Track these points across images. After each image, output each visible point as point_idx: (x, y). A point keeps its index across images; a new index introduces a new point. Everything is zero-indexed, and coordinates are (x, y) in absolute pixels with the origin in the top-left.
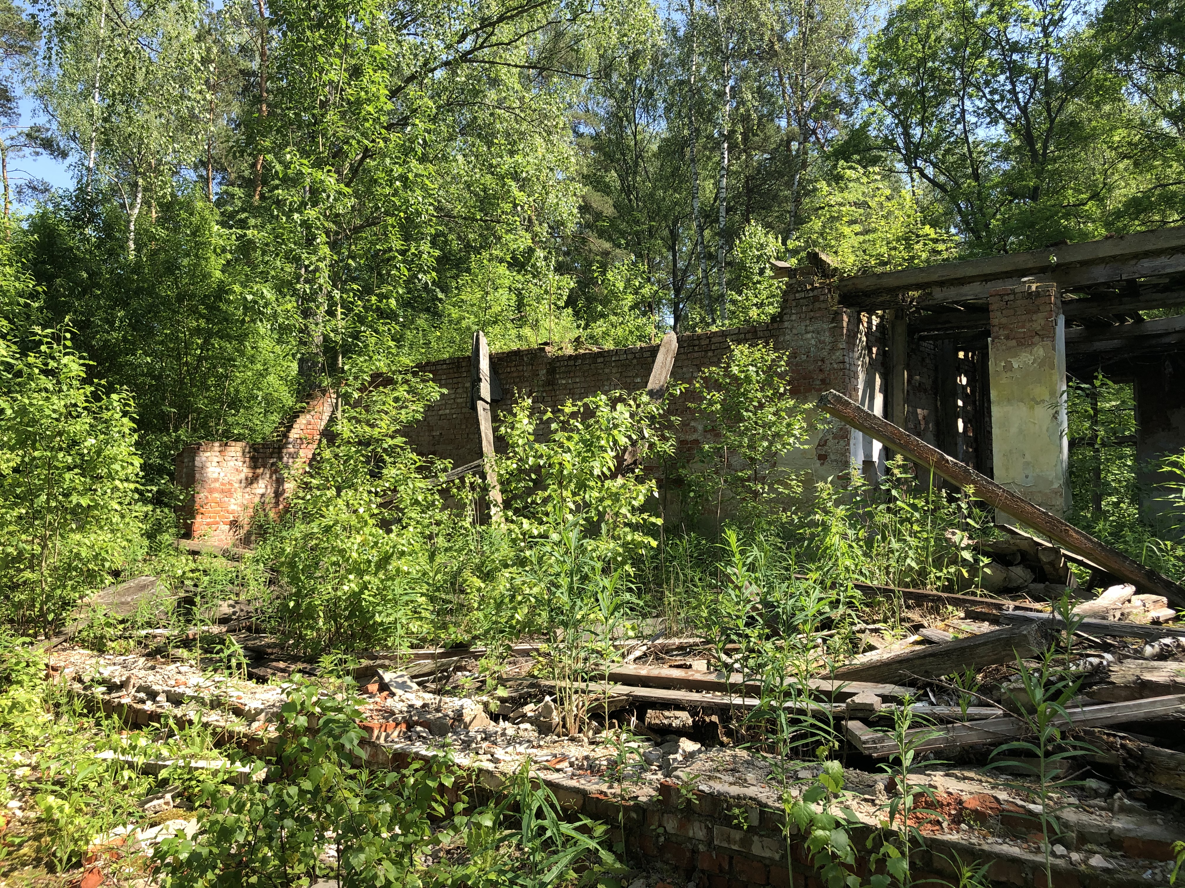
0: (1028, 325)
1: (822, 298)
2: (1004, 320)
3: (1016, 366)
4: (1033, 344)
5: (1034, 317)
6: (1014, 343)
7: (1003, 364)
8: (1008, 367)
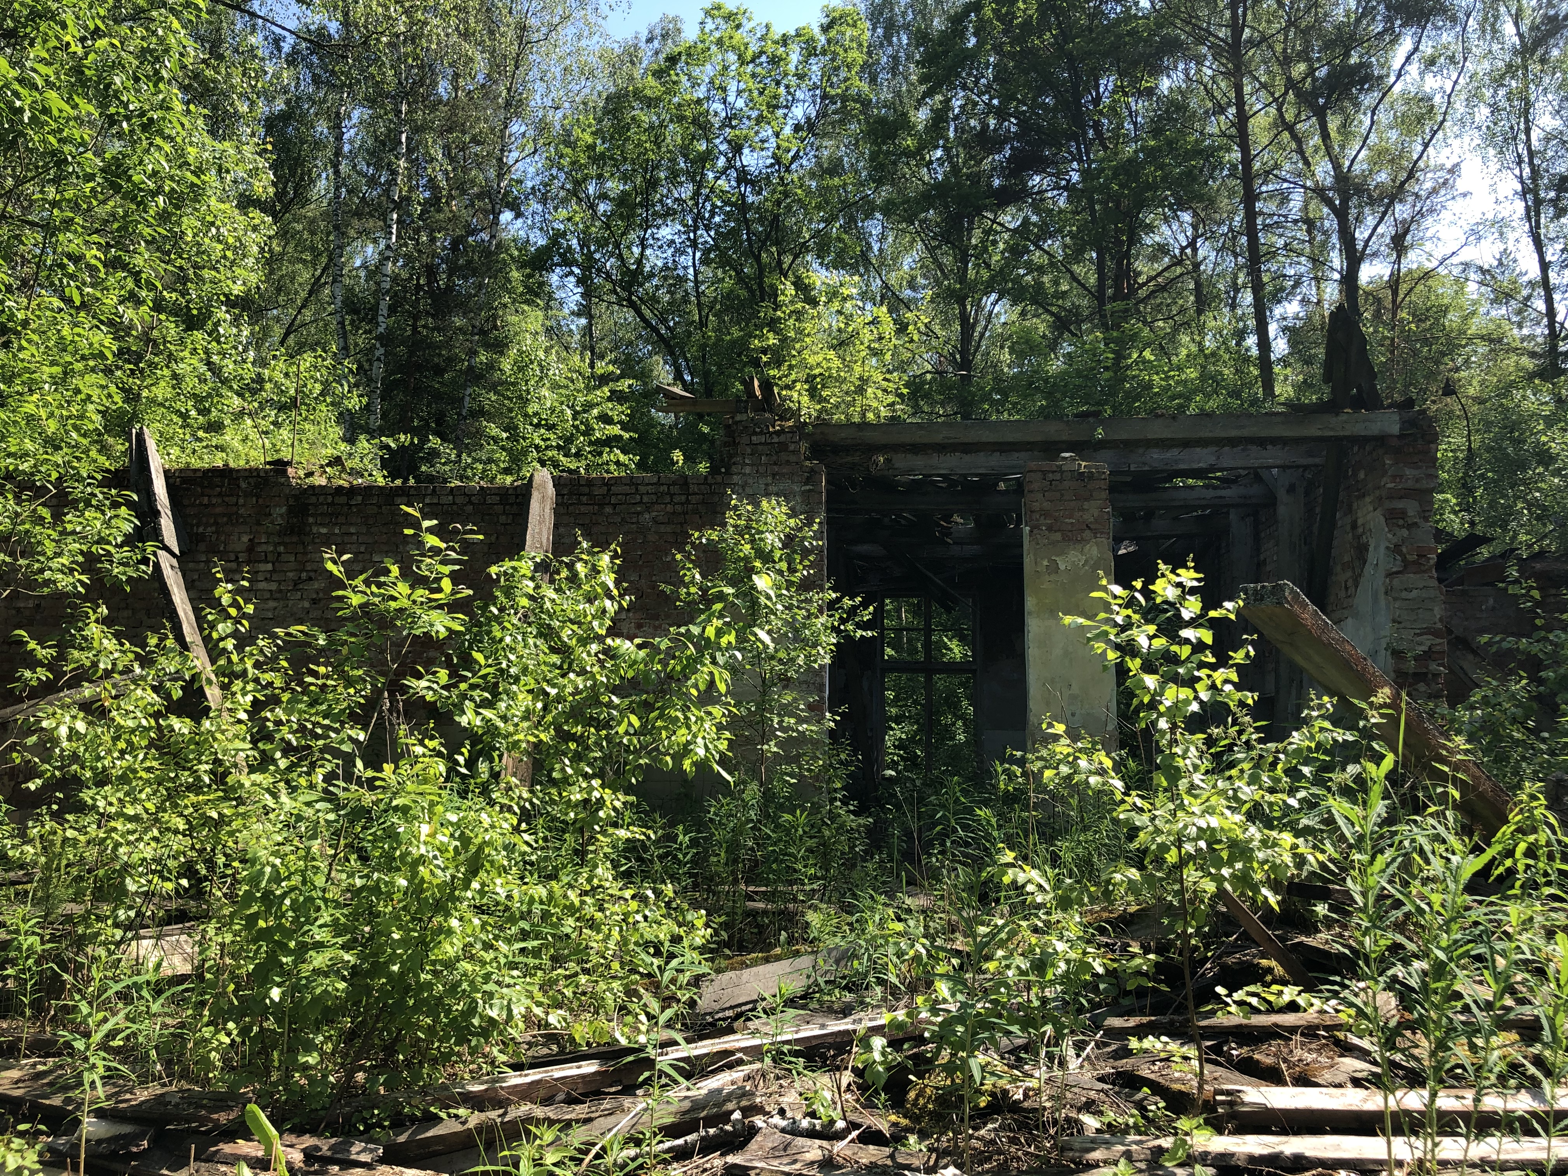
0: (1077, 514)
1: (792, 447)
2: (1046, 505)
3: (1062, 567)
4: (1083, 541)
5: (1086, 505)
6: (1058, 536)
7: (1045, 563)
8: (1054, 568)
